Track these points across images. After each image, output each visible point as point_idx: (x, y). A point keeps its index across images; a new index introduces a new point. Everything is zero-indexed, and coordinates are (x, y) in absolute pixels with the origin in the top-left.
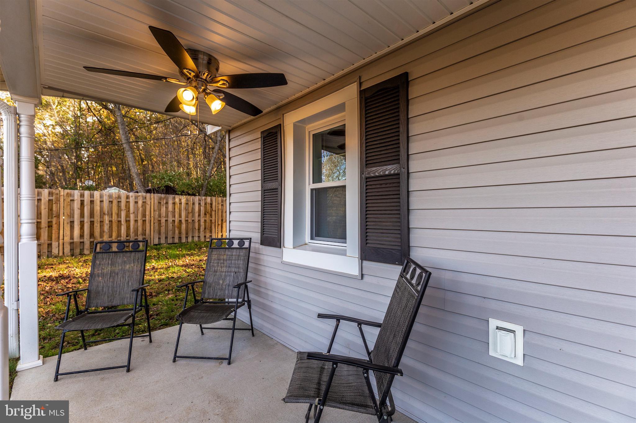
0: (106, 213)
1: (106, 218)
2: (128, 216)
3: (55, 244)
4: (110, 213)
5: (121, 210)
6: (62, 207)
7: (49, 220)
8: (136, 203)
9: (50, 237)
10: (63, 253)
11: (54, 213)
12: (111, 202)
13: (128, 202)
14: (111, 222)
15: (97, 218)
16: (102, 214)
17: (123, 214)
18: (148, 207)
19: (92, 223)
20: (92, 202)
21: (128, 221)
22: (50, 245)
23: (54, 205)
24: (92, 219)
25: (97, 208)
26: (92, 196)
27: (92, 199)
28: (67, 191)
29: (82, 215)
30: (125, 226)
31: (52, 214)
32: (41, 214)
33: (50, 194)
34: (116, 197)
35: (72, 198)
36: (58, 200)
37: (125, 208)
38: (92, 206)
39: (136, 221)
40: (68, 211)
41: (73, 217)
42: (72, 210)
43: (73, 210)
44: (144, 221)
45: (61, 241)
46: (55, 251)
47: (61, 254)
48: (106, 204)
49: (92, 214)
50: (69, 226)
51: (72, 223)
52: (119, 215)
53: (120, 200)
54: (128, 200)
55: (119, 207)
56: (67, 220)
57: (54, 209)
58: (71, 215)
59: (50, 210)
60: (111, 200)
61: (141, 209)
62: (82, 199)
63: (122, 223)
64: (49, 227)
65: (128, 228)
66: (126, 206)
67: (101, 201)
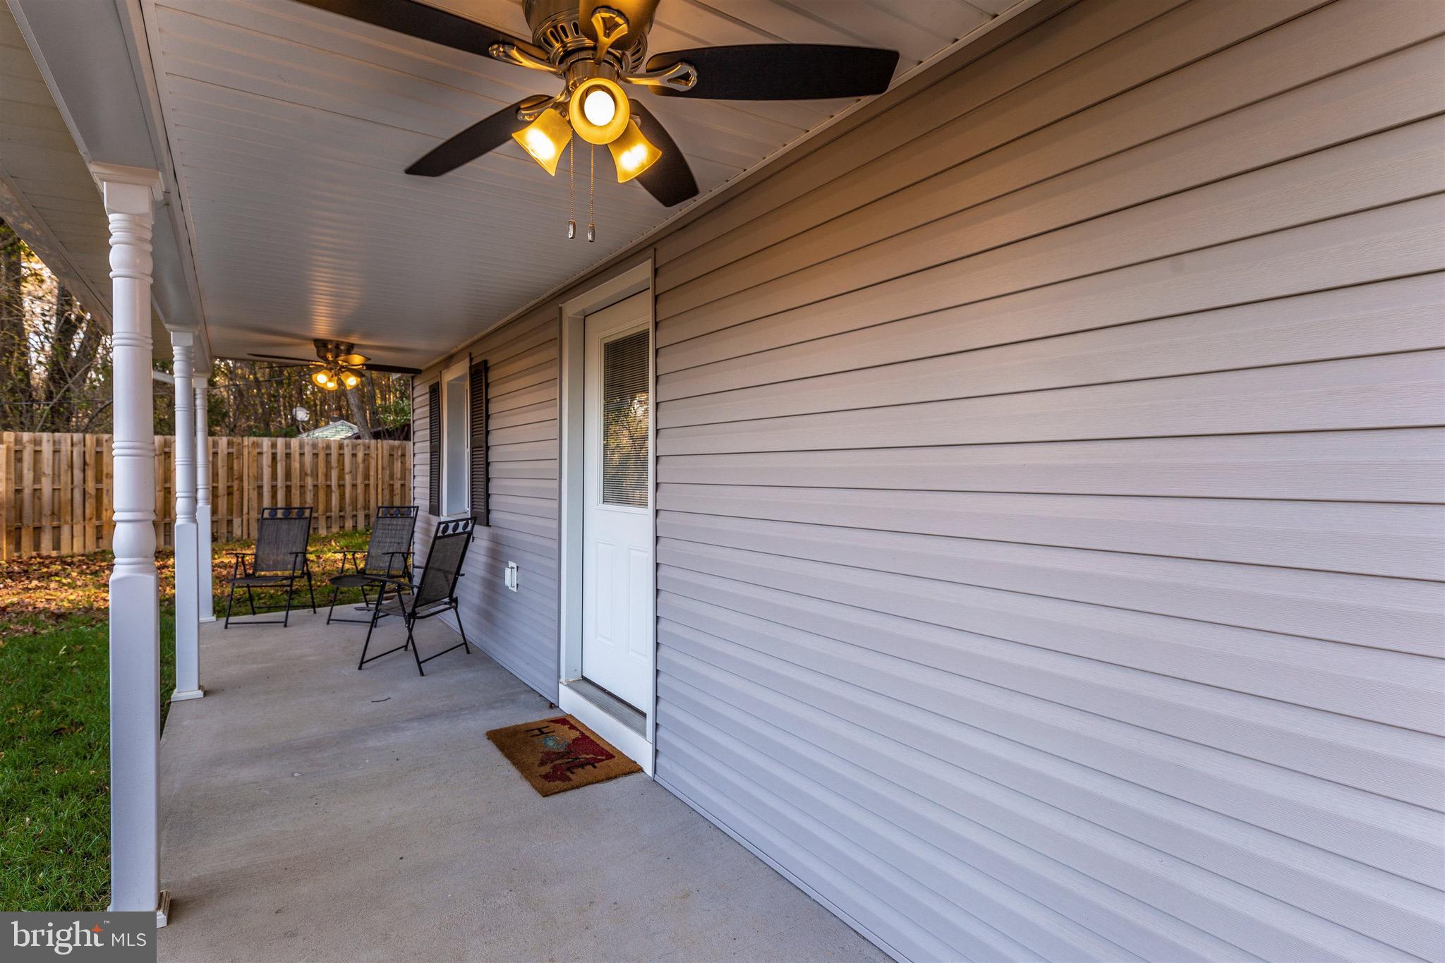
0: (309, 472)
1: (309, 481)
2: (341, 477)
3: (237, 522)
4: (315, 474)
5: (331, 468)
6: (246, 466)
7: (229, 484)
8: (354, 455)
9: (230, 511)
10: (249, 534)
11: (236, 473)
12: (316, 455)
13: (341, 455)
14: (316, 488)
15: (296, 481)
16: (303, 474)
17: (334, 474)
18: (373, 463)
19: (288, 489)
20: (288, 455)
21: (341, 486)
22: (230, 522)
23: (235, 461)
24: (289, 483)
25: (296, 465)
26: (288, 446)
27: (288, 451)
28: (253, 439)
29: (274, 476)
30: (338, 494)
31: (233, 475)
32: (217, 475)
33: (230, 444)
34: (323, 447)
35: (259, 450)
36: (240, 454)
37: (336, 465)
38: (288, 462)
39: (354, 486)
40: (254, 471)
41: (262, 480)
42: (260, 468)
43: (262, 469)
44: (367, 486)
45: (245, 517)
46: (237, 532)
47: (245, 537)
48: (308, 458)
49: (288, 476)
50: (256, 493)
51: (260, 488)
52: (327, 476)
53: (328, 452)
54: (341, 452)
55: (328, 463)
56: (254, 484)
57: (235, 467)
58: (259, 477)
59: (230, 468)
60: (315, 451)
61: (361, 466)
62: (274, 451)
63: (333, 487)
64: (228, 494)
65: (342, 497)
66: (339, 460)
67: (302, 454)
